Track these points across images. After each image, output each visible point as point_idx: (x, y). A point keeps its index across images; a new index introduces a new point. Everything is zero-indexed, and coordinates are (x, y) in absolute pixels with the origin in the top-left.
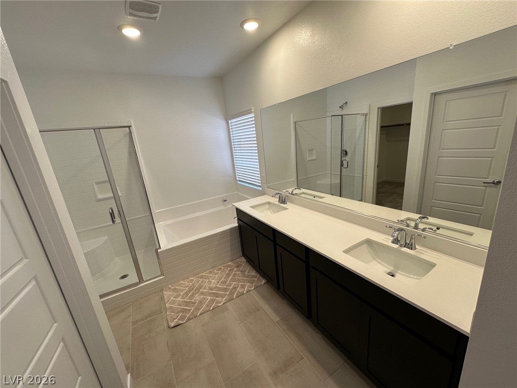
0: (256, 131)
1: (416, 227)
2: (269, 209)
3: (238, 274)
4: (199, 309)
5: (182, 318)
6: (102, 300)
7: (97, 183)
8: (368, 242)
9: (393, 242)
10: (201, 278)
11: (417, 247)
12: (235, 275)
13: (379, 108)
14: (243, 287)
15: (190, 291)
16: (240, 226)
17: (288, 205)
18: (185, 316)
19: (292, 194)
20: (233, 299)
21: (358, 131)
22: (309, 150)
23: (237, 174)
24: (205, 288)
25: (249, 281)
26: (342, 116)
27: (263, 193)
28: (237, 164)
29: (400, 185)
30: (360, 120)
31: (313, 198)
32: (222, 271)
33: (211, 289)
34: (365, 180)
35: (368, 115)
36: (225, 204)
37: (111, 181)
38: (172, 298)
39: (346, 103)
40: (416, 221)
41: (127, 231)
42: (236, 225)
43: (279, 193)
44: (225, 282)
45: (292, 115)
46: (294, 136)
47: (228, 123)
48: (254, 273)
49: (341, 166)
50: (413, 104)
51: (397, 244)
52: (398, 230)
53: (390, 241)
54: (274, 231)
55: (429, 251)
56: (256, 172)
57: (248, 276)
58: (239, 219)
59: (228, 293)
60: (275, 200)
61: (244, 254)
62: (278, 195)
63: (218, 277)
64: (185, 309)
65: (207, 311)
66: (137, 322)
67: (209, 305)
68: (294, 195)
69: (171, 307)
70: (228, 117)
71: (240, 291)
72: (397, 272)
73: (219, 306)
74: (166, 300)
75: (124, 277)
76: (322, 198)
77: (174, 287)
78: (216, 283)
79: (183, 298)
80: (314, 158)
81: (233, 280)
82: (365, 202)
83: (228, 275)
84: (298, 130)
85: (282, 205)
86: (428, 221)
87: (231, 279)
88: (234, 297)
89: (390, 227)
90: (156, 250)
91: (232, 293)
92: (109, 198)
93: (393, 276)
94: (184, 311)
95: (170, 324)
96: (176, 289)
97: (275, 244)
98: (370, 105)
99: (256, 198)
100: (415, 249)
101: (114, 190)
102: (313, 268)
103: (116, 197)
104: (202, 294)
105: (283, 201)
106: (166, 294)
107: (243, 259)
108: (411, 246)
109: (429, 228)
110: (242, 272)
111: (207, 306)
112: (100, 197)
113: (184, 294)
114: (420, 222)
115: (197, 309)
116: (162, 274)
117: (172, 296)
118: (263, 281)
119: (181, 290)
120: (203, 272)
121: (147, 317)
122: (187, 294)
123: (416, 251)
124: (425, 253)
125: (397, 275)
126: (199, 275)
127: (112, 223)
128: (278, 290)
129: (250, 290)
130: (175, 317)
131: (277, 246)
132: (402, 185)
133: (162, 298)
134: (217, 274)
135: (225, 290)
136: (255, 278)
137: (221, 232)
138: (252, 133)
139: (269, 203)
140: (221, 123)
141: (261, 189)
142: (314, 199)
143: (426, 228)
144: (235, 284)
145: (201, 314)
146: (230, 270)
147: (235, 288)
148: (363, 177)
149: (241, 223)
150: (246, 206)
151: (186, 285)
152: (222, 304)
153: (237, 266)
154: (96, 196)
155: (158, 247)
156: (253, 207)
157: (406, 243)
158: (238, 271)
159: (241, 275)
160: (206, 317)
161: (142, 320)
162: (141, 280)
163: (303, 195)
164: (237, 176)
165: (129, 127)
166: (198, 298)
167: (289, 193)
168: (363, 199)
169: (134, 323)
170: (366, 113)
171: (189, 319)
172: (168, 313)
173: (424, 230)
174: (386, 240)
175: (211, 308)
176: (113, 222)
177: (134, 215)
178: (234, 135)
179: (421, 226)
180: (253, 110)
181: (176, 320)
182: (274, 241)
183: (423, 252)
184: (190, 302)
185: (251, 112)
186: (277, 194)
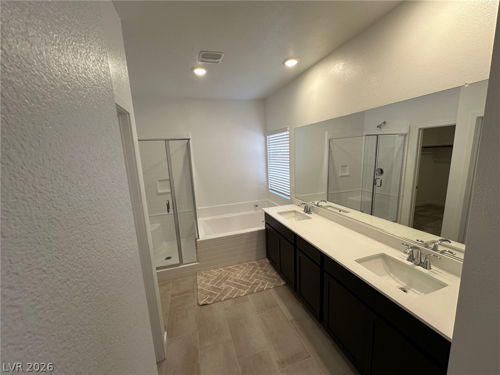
0: (289, 146)
1: (435, 249)
2: (295, 217)
3: (261, 273)
4: (224, 296)
5: (209, 299)
6: (157, 271)
7: (159, 181)
8: (383, 256)
9: (408, 260)
10: (228, 270)
11: (432, 267)
12: (258, 272)
13: (420, 129)
14: (263, 284)
15: (218, 279)
16: (267, 230)
17: (313, 216)
18: (212, 299)
19: (318, 205)
20: (253, 293)
21: (396, 150)
22: (342, 166)
23: (270, 183)
24: (230, 279)
25: (270, 281)
26: (377, 135)
27: (291, 202)
28: (271, 174)
29: (439, 209)
30: (399, 140)
31: (338, 211)
32: (247, 268)
33: (235, 280)
34: (401, 201)
35: (408, 135)
36: (257, 210)
37: (171, 180)
38: (204, 283)
39: (385, 123)
40: (436, 243)
41: (176, 220)
42: (264, 228)
43: (305, 204)
44: (249, 277)
45: (327, 132)
46: (328, 153)
47: (266, 138)
48: (275, 274)
49: (374, 184)
50: (456, 127)
51: (412, 262)
52: (411, 248)
53: (406, 258)
54: (295, 236)
55: (444, 272)
56: (286, 183)
57: (269, 276)
58: (266, 223)
59: (250, 287)
60: (301, 210)
61: (268, 256)
62: (304, 206)
63: (243, 272)
64: (212, 293)
65: (230, 299)
66: (175, 295)
67: (232, 294)
68: (319, 206)
69: (201, 289)
70: (266, 133)
71: (261, 287)
72: (409, 289)
73: (240, 296)
74: (198, 282)
75: (168, 258)
76: (347, 212)
77: (205, 274)
78: (240, 277)
79: (212, 283)
80: (347, 174)
81: (256, 277)
82: (400, 224)
83: (252, 272)
84: (331, 146)
85: (307, 214)
86: (450, 244)
87: (254, 275)
88: (255, 292)
89: (407, 245)
90: (196, 240)
91: (253, 288)
92: (167, 193)
93: (405, 291)
94: (211, 294)
95: (199, 302)
96: (207, 275)
97: (296, 248)
98: (410, 126)
99: (283, 206)
100: (430, 269)
101: (172, 187)
102: (327, 273)
103: (172, 193)
104: (228, 283)
105: (308, 210)
106: (199, 278)
107: (267, 261)
108: (425, 266)
109: (449, 252)
110: (264, 271)
111: (231, 294)
112: (160, 191)
113: (213, 281)
114: (440, 244)
115: (222, 295)
116: (198, 261)
117: (203, 280)
118: (283, 283)
119: (211, 277)
120: (230, 266)
121: (182, 294)
122: (215, 281)
123: (431, 271)
124: (439, 274)
125: (409, 291)
126: (227, 268)
127: (167, 213)
128: (295, 292)
129: (270, 289)
130: (204, 297)
131: (297, 250)
132: (441, 209)
133: (195, 281)
134: (242, 269)
135: (248, 284)
136: (275, 278)
137: (250, 232)
138: (285, 148)
139: (295, 212)
140: (260, 138)
141: (289, 198)
142: (340, 213)
143: (446, 251)
144: (257, 281)
145: (225, 300)
146: (254, 268)
147: (256, 284)
148: (399, 197)
149: (268, 227)
150: (274, 212)
151: (215, 274)
152: (243, 295)
153: (261, 266)
154: (157, 191)
155: (197, 237)
156: (280, 213)
157: (421, 262)
158: (261, 270)
159: (263, 274)
160: (229, 303)
161: (178, 295)
162: (181, 262)
163: (329, 208)
164: (270, 185)
165: (189, 139)
166: (224, 286)
167: (315, 205)
168: (398, 220)
169: (173, 296)
170: (405, 133)
171: (215, 302)
172: (199, 293)
173: (442, 252)
174: (401, 257)
175: (234, 297)
176: (168, 211)
177: (183, 209)
178: (271, 149)
179: (440, 248)
180: (288, 129)
181: (204, 300)
182: (295, 245)
183: (437, 272)
184: (217, 288)
185: (286, 131)
186: (303, 204)
